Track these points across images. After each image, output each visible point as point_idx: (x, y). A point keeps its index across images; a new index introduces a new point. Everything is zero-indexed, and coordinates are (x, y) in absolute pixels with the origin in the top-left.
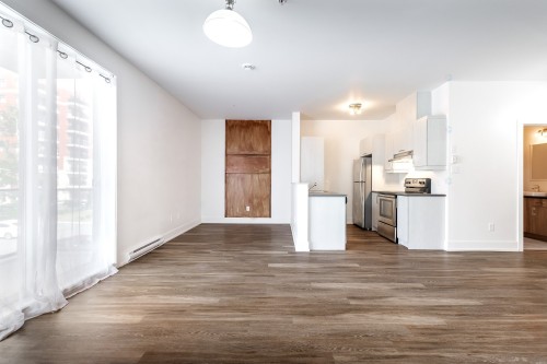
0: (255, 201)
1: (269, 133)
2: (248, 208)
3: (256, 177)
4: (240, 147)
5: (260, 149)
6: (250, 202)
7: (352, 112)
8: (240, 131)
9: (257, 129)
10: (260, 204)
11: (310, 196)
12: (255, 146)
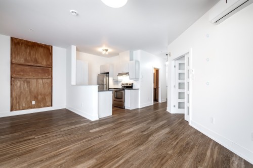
0: (40, 97)
1: (51, 54)
2: (34, 103)
3: (40, 81)
4: (26, 60)
5: (44, 63)
6: (36, 98)
7: (104, 52)
8: (26, 48)
9: (41, 50)
10: (44, 99)
11: (98, 91)
12: (40, 60)
